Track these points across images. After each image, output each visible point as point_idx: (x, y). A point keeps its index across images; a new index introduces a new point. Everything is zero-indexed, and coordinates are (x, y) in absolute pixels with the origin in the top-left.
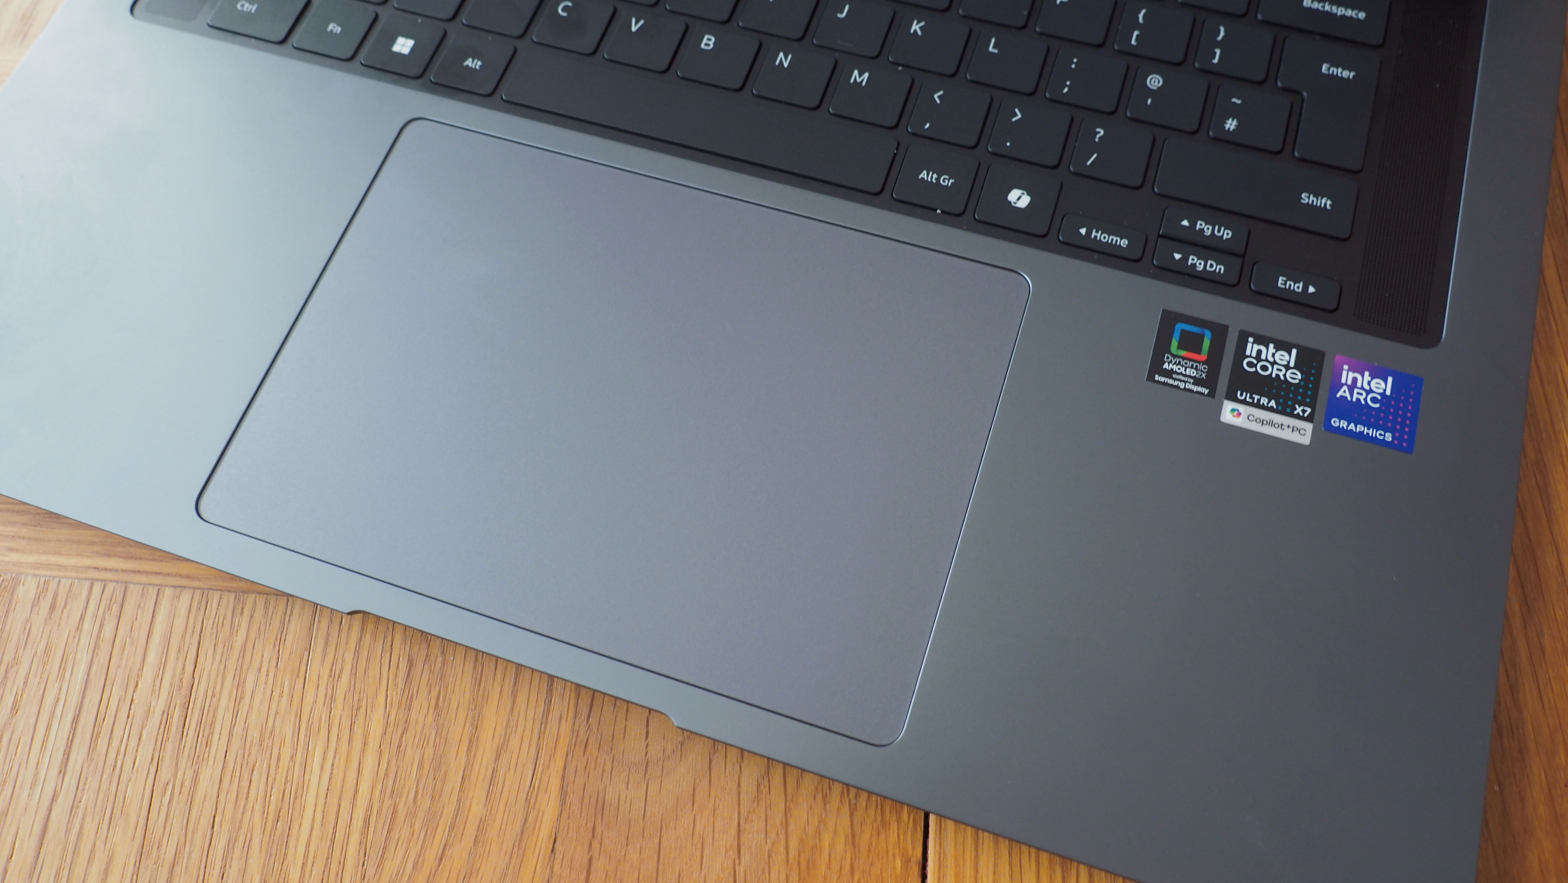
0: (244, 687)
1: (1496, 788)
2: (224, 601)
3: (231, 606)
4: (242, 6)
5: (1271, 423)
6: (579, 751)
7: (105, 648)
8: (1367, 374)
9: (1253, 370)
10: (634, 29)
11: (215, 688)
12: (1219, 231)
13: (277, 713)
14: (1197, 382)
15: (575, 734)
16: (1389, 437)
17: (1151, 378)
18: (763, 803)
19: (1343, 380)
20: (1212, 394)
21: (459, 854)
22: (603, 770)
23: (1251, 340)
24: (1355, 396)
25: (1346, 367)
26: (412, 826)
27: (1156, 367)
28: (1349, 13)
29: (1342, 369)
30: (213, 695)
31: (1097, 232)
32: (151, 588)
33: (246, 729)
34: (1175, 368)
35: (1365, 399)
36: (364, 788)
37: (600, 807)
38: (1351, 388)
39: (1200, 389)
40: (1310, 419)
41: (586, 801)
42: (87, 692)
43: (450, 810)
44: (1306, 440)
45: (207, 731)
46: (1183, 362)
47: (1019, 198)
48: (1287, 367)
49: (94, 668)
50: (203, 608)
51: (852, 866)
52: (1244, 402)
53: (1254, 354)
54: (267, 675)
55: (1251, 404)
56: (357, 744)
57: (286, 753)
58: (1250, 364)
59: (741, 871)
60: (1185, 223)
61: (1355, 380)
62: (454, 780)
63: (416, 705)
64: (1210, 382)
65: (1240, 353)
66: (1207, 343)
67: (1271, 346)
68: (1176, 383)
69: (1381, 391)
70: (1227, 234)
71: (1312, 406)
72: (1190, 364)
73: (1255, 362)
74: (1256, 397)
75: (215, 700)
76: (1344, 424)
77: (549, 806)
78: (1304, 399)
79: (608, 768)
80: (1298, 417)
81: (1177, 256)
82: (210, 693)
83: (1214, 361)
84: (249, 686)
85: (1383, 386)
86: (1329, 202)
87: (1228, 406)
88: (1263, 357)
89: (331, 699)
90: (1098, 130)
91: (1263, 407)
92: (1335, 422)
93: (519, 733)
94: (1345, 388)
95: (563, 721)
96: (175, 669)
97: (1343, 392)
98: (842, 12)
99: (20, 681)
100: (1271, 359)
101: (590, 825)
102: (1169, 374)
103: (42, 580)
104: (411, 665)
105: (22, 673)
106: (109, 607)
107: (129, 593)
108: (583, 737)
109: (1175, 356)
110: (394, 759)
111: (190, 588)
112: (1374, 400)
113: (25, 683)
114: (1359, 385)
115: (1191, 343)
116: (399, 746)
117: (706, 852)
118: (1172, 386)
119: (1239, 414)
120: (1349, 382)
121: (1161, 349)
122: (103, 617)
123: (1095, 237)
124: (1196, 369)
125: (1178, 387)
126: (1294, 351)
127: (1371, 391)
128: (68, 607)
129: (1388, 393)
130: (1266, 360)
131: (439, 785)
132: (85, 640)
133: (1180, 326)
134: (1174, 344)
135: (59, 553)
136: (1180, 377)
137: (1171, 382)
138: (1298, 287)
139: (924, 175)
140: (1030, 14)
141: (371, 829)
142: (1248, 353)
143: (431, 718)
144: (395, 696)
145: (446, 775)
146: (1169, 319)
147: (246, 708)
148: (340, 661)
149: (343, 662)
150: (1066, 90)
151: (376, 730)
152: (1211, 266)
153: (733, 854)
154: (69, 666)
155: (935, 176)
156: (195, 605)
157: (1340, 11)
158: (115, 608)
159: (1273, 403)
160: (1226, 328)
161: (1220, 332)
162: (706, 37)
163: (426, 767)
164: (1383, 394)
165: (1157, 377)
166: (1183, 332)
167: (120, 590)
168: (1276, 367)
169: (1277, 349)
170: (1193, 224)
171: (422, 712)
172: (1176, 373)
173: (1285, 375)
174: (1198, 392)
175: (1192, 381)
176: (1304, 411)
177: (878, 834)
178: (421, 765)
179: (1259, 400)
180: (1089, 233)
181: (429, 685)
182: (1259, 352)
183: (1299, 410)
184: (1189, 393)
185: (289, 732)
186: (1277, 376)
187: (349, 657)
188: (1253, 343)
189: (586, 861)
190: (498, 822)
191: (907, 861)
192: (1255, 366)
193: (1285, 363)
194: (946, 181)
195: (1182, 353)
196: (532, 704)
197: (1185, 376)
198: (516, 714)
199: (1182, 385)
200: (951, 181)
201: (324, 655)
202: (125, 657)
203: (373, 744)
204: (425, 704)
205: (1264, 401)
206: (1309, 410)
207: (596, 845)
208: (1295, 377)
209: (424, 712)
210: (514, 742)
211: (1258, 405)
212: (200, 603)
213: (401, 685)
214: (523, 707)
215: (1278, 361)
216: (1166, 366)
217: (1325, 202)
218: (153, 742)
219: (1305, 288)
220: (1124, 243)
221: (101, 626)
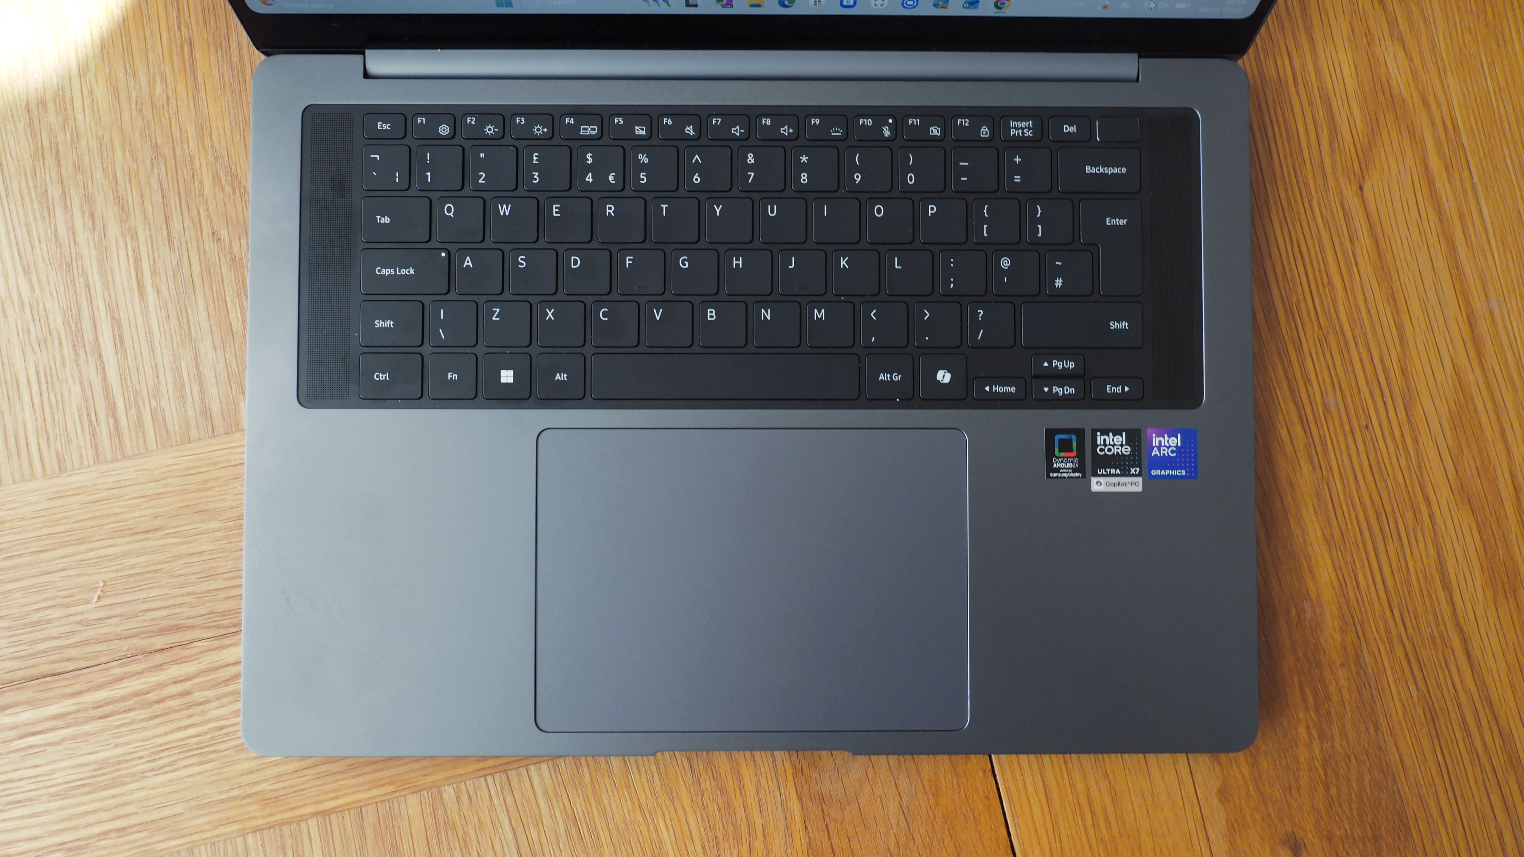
0: (603, 803)
1: (1264, 639)
2: (567, 762)
3: (573, 764)
4: (378, 376)
5: (1119, 484)
6: (799, 774)
7: (513, 810)
8: (1166, 436)
9: (1103, 453)
10: (658, 319)
11: (587, 809)
12: (1067, 365)
13: (628, 811)
14: (1074, 470)
15: (794, 766)
16: (1184, 473)
17: (1048, 476)
18: (904, 769)
19: (1154, 445)
20: (1084, 476)
21: (758, 845)
22: (816, 780)
23: (1099, 434)
24: (1162, 452)
25: (1154, 435)
26: (728, 841)
27: (1050, 469)
28: (1116, 170)
29: (1152, 437)
30: (588, 813)
31: (996, 387)
32: (521, 769)
33: (616, 824)
34: (1060, 465)
35: (1168, 453)
36: (694, 831)
37: (821, 799)
38: (1159, 449)
39: (1077, 475)
40: (1139, 475)
41: (813, 798)
42: (517, 836)
43: (744, 827)
44: (1139, 489)
45: (595, 833)
46: (1064, 460)
47: (944, 377)
48: (1122, 445)
49: (513, 823)
50: (557, 769)
51: (958, 784)
52: (1102, 475)
53: (1102, 443)
54: (613, 793)
55: (1107, 475)
56: (681, 812)
57: (644, 828)
58: (1101, 450)
59: (904, 805)
60: (1046, 364)
61: (1160, 442)
62: (740, 812)
63: (702, 781)
64: (1081, 468)
65: (1095, 445)
66: (1074, 444)
67: (1111, 434)
68: (1063, 475)
69: (1175, 445)
70: (1071, 365)
71: (1140, 466)
72: (1068, 460)
73: (1103, 447)
74: (1108, 470)
75: (591, 815)
76: (1158, 472)
77: (795, 806)
78: (1134, 463)
79: (818, 777)
80: (1133, 475)
81: (1046, 389)
82: (586, 812)
83: (1081, 455)
84: (606, 802)
85: (1176, 441)
86: (1127, 324)
87: (1094, 480)
88: (1107, 443)
89: (654, 793)
90: (979, 311)
91: (1113, 475)
92: (1154, 472)
93: (764, 776)
94: (1156, 449)
95: (785, 762)
96: (559, 807)
97: (1155, 452)
98: (791, 265)
99: (475, 843)
100: (1112, 443)
101: (820, 809)
102: (1057, 470)
103: (455, 785)
104: (690, 761)
105: (474, 838)
106: (502, 788)
107: (510, 777)
108: (798, 767)
109: (1058, 458)
110: (704, 812)
111: (544, 761)
112: (1172, 452)
113: (479, 843)
114: (1163, 445)
115: (1065, 446)
116: (703, 804)
117: (883, 802)
118: (1061, 477)
119: (1101, 484)
120: (1157, 445)
121: (1050, 455)
122: (503, 794)
123: (996, 390)
124: (1072, 462)
125: (1064, 477)
126: (1124, 434)
127: (1170, 446)
128: (479, 795)
129: (1179, 445)
130: (1110, 444)
131: (733, 817)
132: (499, 809)
133: (1057, 437)
134: (1057, 450)
135: (455, 768)
136: (1065, 470)
137: (1059, 475)
138: (1119, 390)
139: (881, 377)
140: (914, 230)
141: (708, 850)
142: (1099, 443)
143: (713, 784)
144: (689, 780)
145: (734, 810)
146: (1050, 434)
147: (610, 814)
148: (650, 772)
149: (652, 772)
150: (952, 286)
151: (686, 801)
152: (1067, 390)
153: (897, 799)
154: (498, 826)
155: (889, 376)
156: (552, 769)
157: (1110, 171)
158: (506, 787)
159: (1118, 471)
160: (1083, 430)
161: (1080, 433)
162: (709, 310)
163: (723, 810)
164: (1177, 447)
165: (1051, 475)
166: (1060, 440)
167: (504, 778)
168: (1115, 447)
169: (1114, 435)
170: (1050, 364)
171: (707, 784)
172: (1061, 468)
173: (1121, 451)
174: (1076, 477)
175: (1071, 471)
176: (1136, 471)
177: (967, 764)
178: (719, 809)
179: (1110, 472)
180: (991, 389)
181: (705, 769)
182: (1105, 440)
183: (1133, 471)
184: (1071, 479)
185: (639, 817)
186: (1118, 453)
187: (654, 768)
188: (1101, 435)
189: (824, 826)
190: (772, 822)
191: (985, 772)
192: (1104, 450)
193: (1120, 443)
194: (897, 378)
195: (1062, 454)
196: (765, 759)
197: (1067, 469)
198: (758, 767)
199: (1066, 475)
200: (900, 376)
201: (640, 772)
202: (528, 811)
203: (688, 808)
204: (707, 778)
205: (1113, 471)
206: (1138, 469)
207: (826, 817)
208: (1127, 450)
209: (708, 783)
210: (763, 781)
211: (1110, 475)
212: (554, 768)
213: (689, 773)
214: (761, 762)
215: (1116, 443)
216: (1055, 466)
217: (1125, 325)
218: (568, 848)
219: (1123, 389)
220: (1013, 389)
221: (504, 799)
